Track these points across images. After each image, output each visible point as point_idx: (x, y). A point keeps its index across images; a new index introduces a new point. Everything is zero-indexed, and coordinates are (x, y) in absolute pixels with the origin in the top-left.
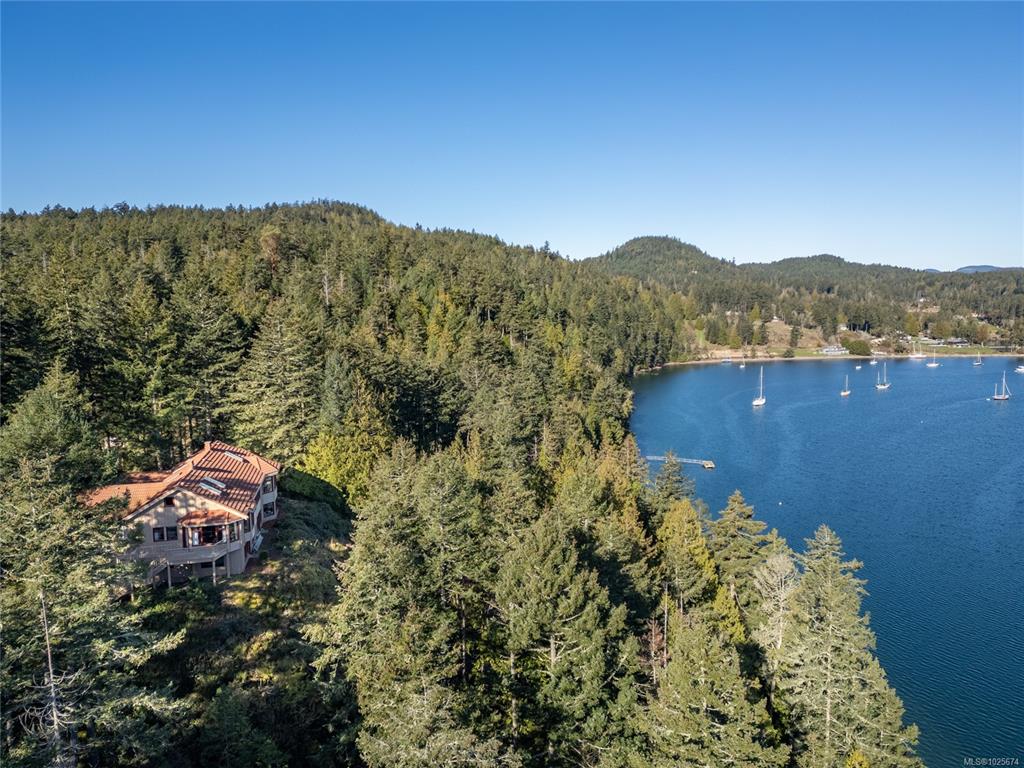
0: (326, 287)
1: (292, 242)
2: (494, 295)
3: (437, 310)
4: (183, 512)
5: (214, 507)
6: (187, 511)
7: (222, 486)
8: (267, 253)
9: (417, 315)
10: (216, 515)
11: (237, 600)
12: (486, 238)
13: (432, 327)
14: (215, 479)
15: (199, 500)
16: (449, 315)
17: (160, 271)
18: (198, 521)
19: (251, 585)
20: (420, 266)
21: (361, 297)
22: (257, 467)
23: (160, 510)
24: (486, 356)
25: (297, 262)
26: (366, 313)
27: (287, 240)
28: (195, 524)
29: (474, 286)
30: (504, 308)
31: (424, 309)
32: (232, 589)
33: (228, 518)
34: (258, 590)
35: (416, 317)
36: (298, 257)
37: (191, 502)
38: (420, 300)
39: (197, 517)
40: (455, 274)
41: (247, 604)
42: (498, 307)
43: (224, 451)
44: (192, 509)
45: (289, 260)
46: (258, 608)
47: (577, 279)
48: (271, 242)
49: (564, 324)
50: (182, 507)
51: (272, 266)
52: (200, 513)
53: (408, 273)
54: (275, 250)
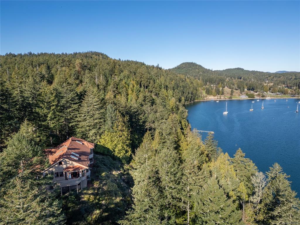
0: (96, 79)
1: (85, 65)
2: (147, 81)
3: (131, 86)
4: (65, 166)
5: (76, 164)
6: (67, 166)
7: (78, 155)
8: (77, 68)
10: (77, 167)
11: (85, 198)
13: (130, 92)
14: (75, 153)
15: (71, 162)
16: (135, 88)
18: (71, 170)
19: (90, 192)
20: (124, 72)
21: (107, 82)
23: (56, 166)
24: (147, 101)
25: (87, 71)
26: (109, 88)
28: (69, 171)
29: (141, 78)
30: (150, 85)
31: (127, 86)
32: (83, 194)
33: (82, 168)
34: (92, 194)
35: (125, 88)
36: (87, 69)
37: (68, 163)
38: (125, 83)
39: (70, 168)
40: (135, 75)
41: (89, 199)
42: (148, 85)
43: (75, 141)
44: (68, 165)
45: (84, 70)
46: (93, 201)
48: (79, 65)
49: (167, 90)
50: (64, 164)
51: (79, 72)
52: (71, 166)
53: (121, 74)
54: (80, 68)
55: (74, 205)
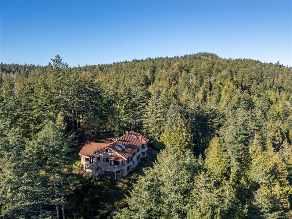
0: (190, 80)
1: (183, 66)
2: (250, 81)
3: (226, 87)
4: (110, 154)
5: (118, 154)
6: (111, 154)
7: (124, 147)
8: (175, 70)
9: (218, 88)
10: (118, 157)
11: (120, 185)
12: (253, 60)
13: (223, 92)
14: (123, 145)
15: (114, 152)
16: (230, 89)
17: (148, 76)
18: (113, 158)
19: (125, 181)
20: (222, 72)
21: (202, 82)
22: (141, 140)
23: (104, 152)
24: (242, 103)
25: (184, 72)
26: (201, 88)
27: (182, 66)
28: (112, 159)
29: (242, 78)
30: (253, 86)
31: (221, 86)
32: (119, 181)
33: (121, 159)
34: (127, 183)
35: (218, 89)
36: (184, 71)
37: (112, 152)
38: (221, 83)
39: (113, 156)
40: (236, 74)
41: (122, 187)
42: (251, 85)
43: (132, 134)
44: (113, 154)
45: (181, 71)
46: (125, 190)
47: (289, 74)
48: (177, 67)
49: (280, 92)
50: (110, 152)
51: (176, 74)
52: (114, 155)
53: (218, 74)
54: (178, 69)
55: (109, 188)
